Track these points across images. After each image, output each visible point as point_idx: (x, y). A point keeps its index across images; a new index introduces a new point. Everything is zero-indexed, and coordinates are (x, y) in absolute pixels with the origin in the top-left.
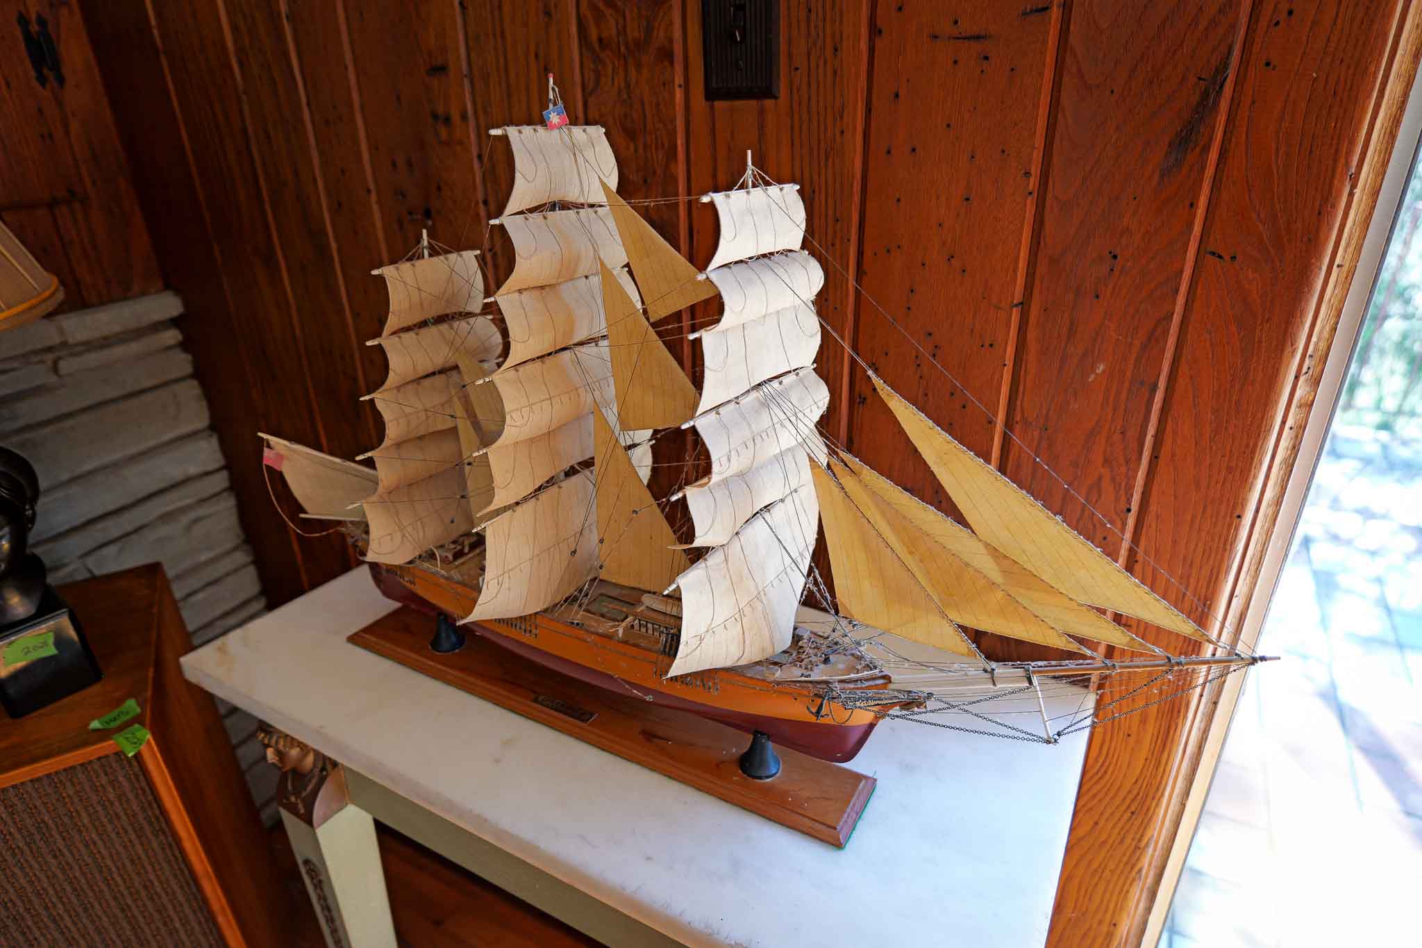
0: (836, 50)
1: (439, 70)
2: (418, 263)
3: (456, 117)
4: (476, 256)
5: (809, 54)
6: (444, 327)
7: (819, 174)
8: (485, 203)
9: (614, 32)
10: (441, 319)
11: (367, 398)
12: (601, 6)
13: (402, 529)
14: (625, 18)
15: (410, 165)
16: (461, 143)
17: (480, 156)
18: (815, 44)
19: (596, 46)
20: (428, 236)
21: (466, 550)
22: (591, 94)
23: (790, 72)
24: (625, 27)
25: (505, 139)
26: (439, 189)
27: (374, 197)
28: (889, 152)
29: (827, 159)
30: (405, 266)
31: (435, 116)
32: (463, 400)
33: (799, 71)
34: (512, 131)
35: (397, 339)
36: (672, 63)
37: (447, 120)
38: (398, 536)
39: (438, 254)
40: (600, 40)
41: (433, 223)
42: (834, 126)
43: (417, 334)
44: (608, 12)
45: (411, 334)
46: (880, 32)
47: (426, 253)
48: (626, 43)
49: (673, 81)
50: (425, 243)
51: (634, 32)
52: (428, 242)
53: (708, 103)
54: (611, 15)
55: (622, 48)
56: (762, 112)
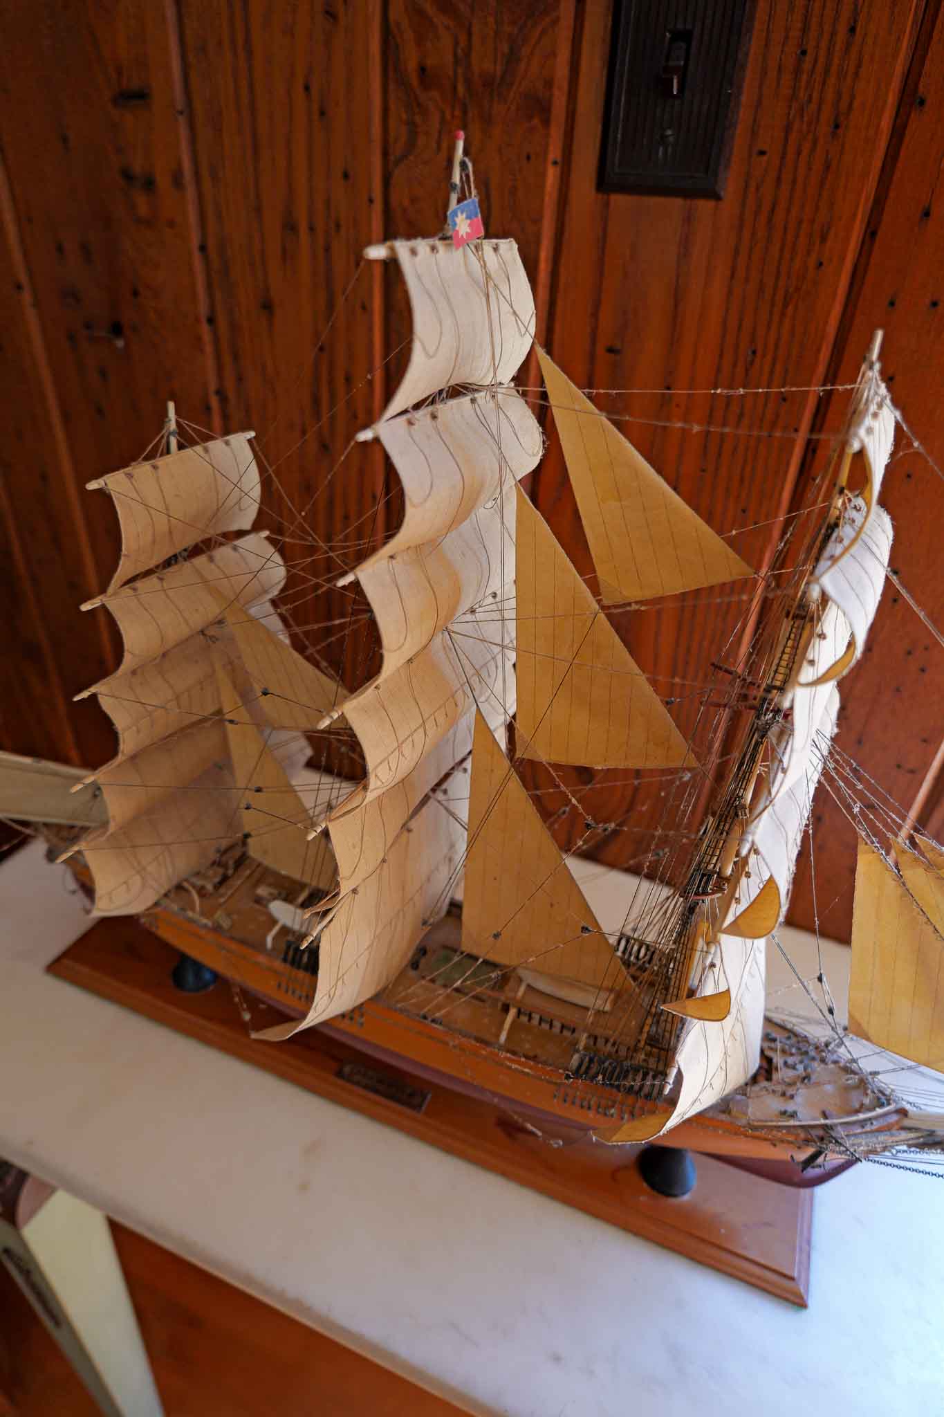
0: (837, 126)
1: (136, 97)
2: (161, 462)
3: (163, 182)
4: (249, 441)
5: (788, 129)
6: (200, 561)
7: (769, 327)
8: (211, 320)
9: (449, 58)
10: (195, 551)
11: (85, 695)
12: (430, 9)
13: (141, 871)
14: (470, 34)
15: (85, 248)
16: (171, 224)
17: (203, 248)
18: (801, 111)
19: (415, 81)
20: (177, 412)
21: (230, 872)
22: (398, 162)
23: (750, 156)
24: (468, 54)
25: (391, 267)
26: (136, 293)
27: (27, 297)
28: (892, 304)
29: (785, 306)
30: (142, 470)
31: (127, 175)
32: (229, 667)
33: (765, 158)
34: (402, 247)
35: (131, 592)
36: (546, 123)
37: (149, 184)
38: (137, 880)
39: (193, 443)
40: (422, 70)
41: (127, 345)
42: (809, 253)
43: (161, 579)
44: (440, 20)
45: (153, 581)
46: (922, 103)
47: (173, 442)
48: (468, 82)
49: (545, 152)
50: (172, 426)
51: (484, 62)
52: (178, 423)
53: (600, 196)
54: (448, 28)
55: (461, 89)
56: (688, 219)
